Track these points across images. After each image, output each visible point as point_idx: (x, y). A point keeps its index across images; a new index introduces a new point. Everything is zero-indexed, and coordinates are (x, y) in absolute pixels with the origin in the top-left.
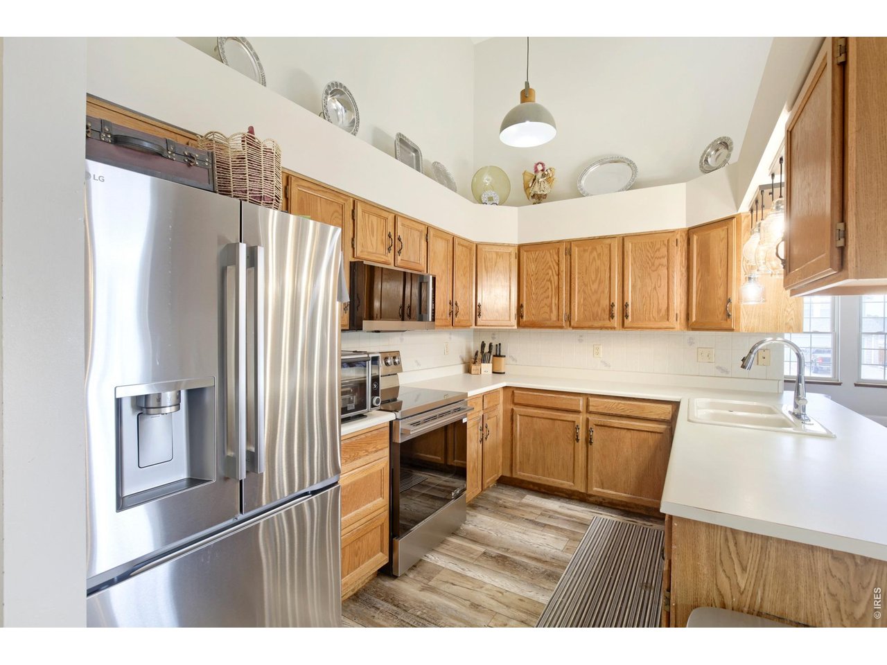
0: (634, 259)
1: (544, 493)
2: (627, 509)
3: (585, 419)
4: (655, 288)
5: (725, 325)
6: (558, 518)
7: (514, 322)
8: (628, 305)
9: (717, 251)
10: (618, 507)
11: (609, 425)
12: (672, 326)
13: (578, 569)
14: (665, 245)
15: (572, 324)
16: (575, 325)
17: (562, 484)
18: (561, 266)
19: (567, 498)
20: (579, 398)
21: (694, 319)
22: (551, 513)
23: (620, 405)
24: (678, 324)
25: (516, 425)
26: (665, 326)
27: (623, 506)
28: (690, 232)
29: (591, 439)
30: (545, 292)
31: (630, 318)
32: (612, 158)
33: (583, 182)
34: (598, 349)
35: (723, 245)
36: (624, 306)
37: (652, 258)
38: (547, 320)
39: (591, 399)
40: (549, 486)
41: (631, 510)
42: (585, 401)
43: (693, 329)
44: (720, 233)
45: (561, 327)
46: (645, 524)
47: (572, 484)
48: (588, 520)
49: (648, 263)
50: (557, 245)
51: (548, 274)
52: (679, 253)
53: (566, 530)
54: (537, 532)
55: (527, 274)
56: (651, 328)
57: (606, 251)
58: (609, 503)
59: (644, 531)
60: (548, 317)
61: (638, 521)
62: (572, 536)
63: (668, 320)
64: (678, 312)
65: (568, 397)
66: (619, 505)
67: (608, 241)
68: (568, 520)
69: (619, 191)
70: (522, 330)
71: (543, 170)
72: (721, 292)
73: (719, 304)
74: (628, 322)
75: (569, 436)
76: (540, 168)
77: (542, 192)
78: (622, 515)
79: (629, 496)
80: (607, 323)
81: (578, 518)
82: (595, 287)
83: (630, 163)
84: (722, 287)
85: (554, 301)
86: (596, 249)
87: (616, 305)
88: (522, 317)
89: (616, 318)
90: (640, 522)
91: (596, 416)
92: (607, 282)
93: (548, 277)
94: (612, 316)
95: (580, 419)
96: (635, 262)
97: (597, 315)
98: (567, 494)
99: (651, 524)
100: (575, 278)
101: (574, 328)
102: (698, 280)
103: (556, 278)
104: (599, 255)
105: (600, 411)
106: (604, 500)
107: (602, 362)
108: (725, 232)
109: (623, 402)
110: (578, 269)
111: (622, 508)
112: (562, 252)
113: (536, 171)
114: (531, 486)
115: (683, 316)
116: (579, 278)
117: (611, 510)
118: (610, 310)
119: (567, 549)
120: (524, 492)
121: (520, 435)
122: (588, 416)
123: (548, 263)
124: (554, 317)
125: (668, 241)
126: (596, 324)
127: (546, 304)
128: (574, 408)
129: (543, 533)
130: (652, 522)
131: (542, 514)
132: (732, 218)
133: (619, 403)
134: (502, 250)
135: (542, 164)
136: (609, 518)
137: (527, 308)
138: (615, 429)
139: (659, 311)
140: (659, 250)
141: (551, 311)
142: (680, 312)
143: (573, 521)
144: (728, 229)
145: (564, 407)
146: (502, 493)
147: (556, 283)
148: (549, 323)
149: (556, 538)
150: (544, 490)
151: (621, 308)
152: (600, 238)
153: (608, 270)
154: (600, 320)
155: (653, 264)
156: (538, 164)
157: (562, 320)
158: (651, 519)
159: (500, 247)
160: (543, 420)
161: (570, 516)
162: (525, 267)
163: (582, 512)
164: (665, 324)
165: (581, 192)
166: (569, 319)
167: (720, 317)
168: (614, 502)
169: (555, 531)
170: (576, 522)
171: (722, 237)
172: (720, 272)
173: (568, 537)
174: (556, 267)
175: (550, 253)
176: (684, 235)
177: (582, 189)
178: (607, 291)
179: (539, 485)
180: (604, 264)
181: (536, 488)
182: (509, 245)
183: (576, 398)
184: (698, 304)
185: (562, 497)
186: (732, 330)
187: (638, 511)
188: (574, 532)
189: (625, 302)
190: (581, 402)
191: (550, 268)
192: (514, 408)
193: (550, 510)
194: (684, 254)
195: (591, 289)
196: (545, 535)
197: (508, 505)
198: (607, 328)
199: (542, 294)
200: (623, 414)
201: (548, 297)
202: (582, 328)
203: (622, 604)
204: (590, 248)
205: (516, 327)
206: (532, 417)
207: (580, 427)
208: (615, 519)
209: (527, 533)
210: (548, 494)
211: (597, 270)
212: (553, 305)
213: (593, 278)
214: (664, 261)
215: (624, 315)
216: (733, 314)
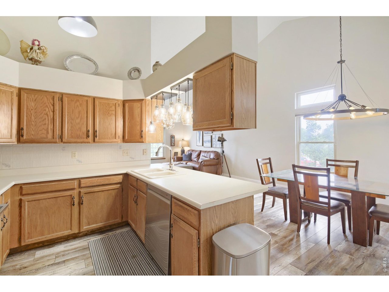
0: (100, 109)
1: (48, 245)
2: (100, 231)
3: (78, 192)
4: (110, 124)
5: (140, 140)
6: (69, 253)
7: (14, 139)
8: (97, 131)
9: (137, 112)
10: (96, 232)
11: (92, 191)
12: (117, 141)
13: (101, 270)
14: (114, 105)
15: (63, 141)
16: (66, 141)
17: (63, 234)
18: (55, 106)
19: (64, 241)
20: (74, 181)
21: (127, 138)
22: (62, 253)
23: (99, 180)
24: (119, 140)
25: (25, 209)
26: (114, 141)
27: (98, 230)
28: (124, 102)
29: (82, 202)
30: (43, 121)
31: (98, 137)
32: (85, 56)
33: (67, 62)
34: (74, 154)
35: (139, 110)
36: (95, 132)
37: (108, 110)
38: (45, 138)
39: (82, 180)
40: (51, 239)
41: (102, 230)
42: (78, 182)
43: (126, 142)
44: (138, 105)
45: (55, 142)
46: (113, 233)
47: (70, 231)
48: (86, 245)
49: (106, 112)
50: (53, 94)
51: (45, 110)
52: (120, 110)
53: (78, 257)
54: (62, 268)
55: (27, 108)
56: (108, 142)
57: (85, 103)
58: (91, 232)
59: (115, 236)
60: (45, 136)
61: (109, 233)
62: (85, 257)
63: (115, 138)
64: (119, 135)
65: (67, 182)
66: (96, 231)
67: (86, 98)
68: (76, 251)
69: (89, 74)
70: (21, 145)
71: (38, 45)
72: (138, 128)
73: (138, 132)
74: (96, 139)
75: (68, 204)
76: (37, 43)
77: (38, 59)
78: (100, 234)
79: (103, 223)
80: (86, 140)
81: (80, 247)
82: (78, 121)
83: (95, 63)
84: (139, 126)
85: (50, 127)
86: (78, 101)
87: (90, 131)
88: (22, 136)
89: (90, 137)
90: (110, 233)
91: (85, 189)
92: (85, 119)
93: (45, 112)
94: (88, 136)
95: (75, 193)
96: (100, 111)
97: (80, 136)
98: (64, 239)
99: (115, 232)
100: (65, 115)
101: (64, 143)
102: (128, 122)
103: (52, 113)
104: (81, 105)
105: (88, 185)
106: (88, 231)
107: (77, 160)
108: (140, 105)
109: (100, 178)
110: (67, 110)
111: (99, 231)
112: (56, 99)
113: (33, 44)
114: (36, 245)
115: (121, 137)
116: (67, 115)
117: (94, 235)
118: (87, 133)
119: (87, 265)
120: (32, 252)
121: (28, 214)
122: (80, 190)
123: (45, 103)
124: (50, 136)
125: (115, 104)
126: (79, 140)
127: (43, 129)
128: (71, 187)
129: (67, 266)
130: (115, 231)
131: (56, 257)
132: (143, 100)
133: (98, 179)
134: (5, 88)
135: (39, 42)
136: (96, 239)
137: (26, 130)
138: (96, 193)
139: (112, 134)
140: (111, 107)
141: (48, 133)
142: (120, 135)
143: (79, 250)
144: (141, 104)
145: (64, 188)
146: (14, 261)
147: (52, 116)
148: (46, 140)
149: (76, 264)
150: (47, 244)
151: (93, 133)
152: (81, 96)
153: (86, 113)
154: (81, 138)
155: (109, 113)
156: (35, 40)
157: (56, 138)
158: (114, 230)
159: (4, 86)
160: (48, 200)
161: (75, 249)
162: (25, 103)
163: (79, 243)
164: (115, 140)
165: (67, 68)
166: (61, 137)
167: (138, 137)
168: (94, 230)
169: (73, 261)
170: (80, 250)
171: (139, 106)
172: (138, 120)
173: (83, 259)
174: (52, 107)
175: (47, 98)
176: (121, 102)
177: (67, 66)
178: (85, 123)
179: (43, 242)
180: (84, 110)
181: (41, 245)
182: (11, 86)
183: (72, 181)
184: (128, 132)
185: (62, 242)
186: (143, 142)
187: (107, 229)
188: (83, 255)
189: (95, 129)
190: (76, 183)
191: (47, 106)
192: (22, 198)
193: (61, 252)
194: (122, 111)
195: (76, 122)
196: (69, 266)
197: (25, 265)
198: (85, 142)
199: (40, 122)
200: (100, 184)
201: (45, 124)
202: (70, 143)
203: (132, 271)
204: (75, 100)
205: (16, 143)
206: (38, 200)
207: (75, 197)
208: (99, 238)
209: (56, 272)
210: (51, 244)
211: (79, 112)
212: (49, 128)
213: (77, 116)
214: (114, 112)
215: (95, 136)
216: (144, 136)
